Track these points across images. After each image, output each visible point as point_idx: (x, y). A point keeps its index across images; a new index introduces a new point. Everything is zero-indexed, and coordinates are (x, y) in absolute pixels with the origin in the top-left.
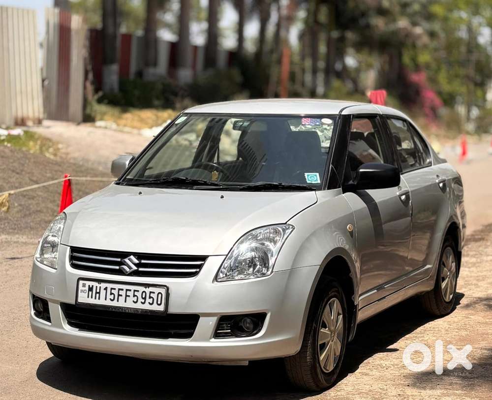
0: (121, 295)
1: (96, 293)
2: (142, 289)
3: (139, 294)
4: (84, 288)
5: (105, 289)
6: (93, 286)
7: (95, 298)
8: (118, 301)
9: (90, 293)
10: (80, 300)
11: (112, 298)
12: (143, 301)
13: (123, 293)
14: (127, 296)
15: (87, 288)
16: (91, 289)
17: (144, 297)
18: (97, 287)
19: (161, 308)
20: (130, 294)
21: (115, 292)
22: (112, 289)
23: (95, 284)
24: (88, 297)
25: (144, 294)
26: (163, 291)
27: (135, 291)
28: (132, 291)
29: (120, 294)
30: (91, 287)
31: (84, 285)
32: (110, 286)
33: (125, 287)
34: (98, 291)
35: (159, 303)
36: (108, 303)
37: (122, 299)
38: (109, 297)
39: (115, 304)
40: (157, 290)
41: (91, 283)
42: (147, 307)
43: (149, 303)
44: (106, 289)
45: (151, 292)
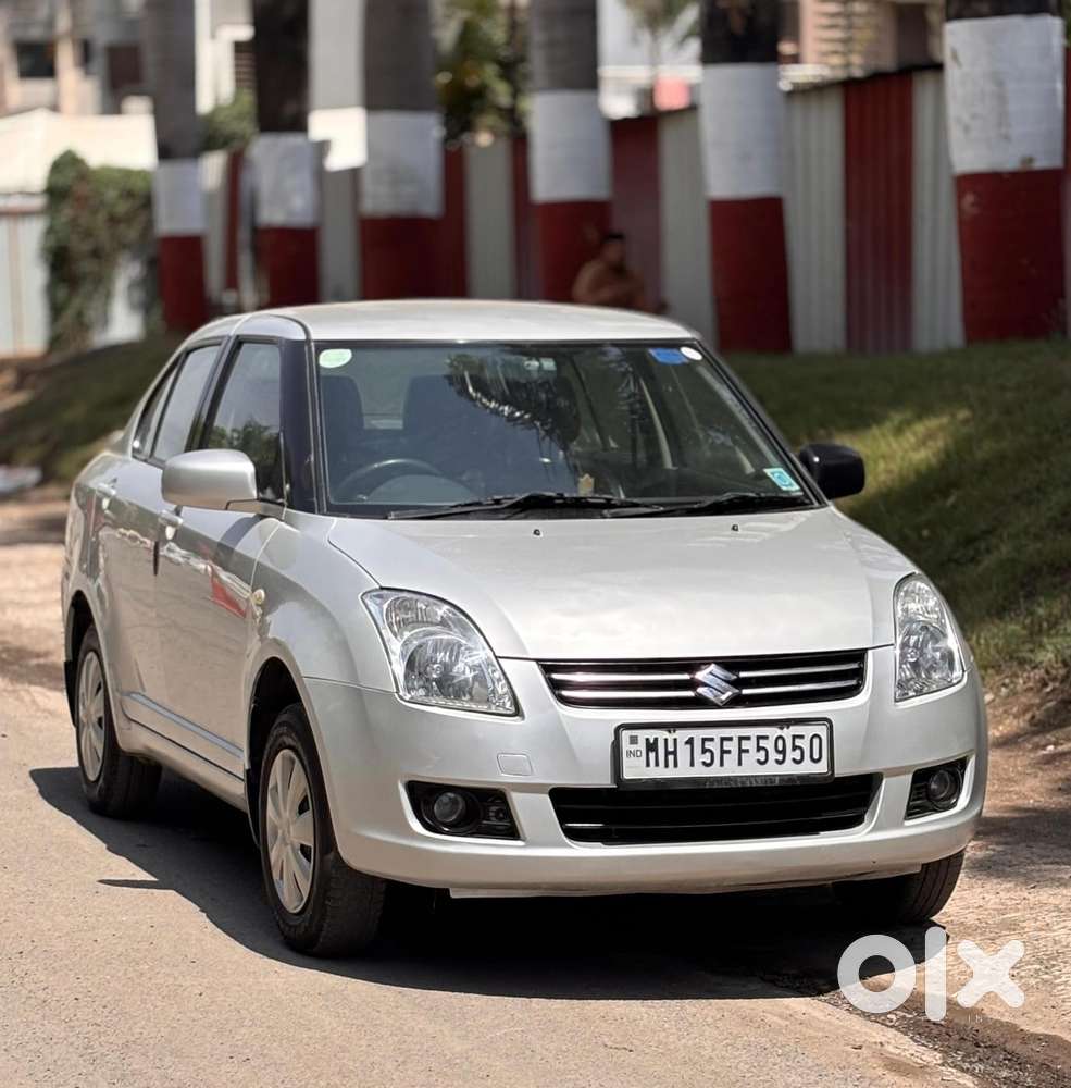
0: (729, 752)
1: (667, 753)
2: (773, 732)
3: (769, 745)
4: (633, 748)
5: (687, 743)
6: (656, 739)
7: (667, 766)
8: (722, 764)
9: (652, 755)
10: (628, 774)
11: (708, 761)
12: (780, 757)
13: (732, 746)
14: (741, 751)
15: (642, 746)
16: (651, 747)
17: (780, 748)
18: (666, 740)
19: (822, 768)
20: (750, 745)
21: (715, 747)
22: (704, 740)
23: (661, 735)
24: (648, 765)
25: (780, 742)
26: (822, 731)
27: (759, 738)
28: (754, 740)
29: (725, 748)
30: (652, 741)
31: (634, 740)
32: (698, 734)
33: (735, 732)
34: (671, 748)
35: (816, 756)
36: (699, 772)
37: (731, 759)
38: (699, 758)
39: (715, 771)
40: (808, 731)
41: (651, 734)
42: (789, 769)
43: (794, 760)
44: (690, 742)
45: (794, 737)
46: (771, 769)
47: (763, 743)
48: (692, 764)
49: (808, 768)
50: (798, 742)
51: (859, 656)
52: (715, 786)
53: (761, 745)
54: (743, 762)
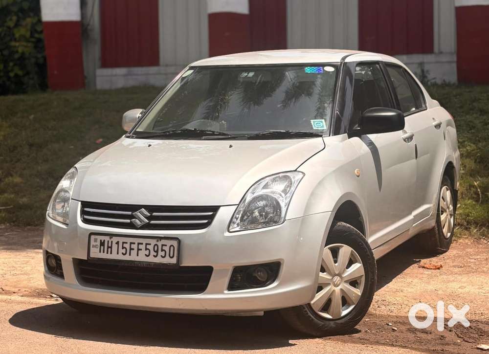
43: (162, 256)
46: (151, 259)
47: (148, 247)
48: (118, 253)
49: (167, 260)
50: (164, 248)
51: (215, 209)
52: (126, 265)
53: (147, 247)
54: (139, 255)
